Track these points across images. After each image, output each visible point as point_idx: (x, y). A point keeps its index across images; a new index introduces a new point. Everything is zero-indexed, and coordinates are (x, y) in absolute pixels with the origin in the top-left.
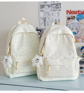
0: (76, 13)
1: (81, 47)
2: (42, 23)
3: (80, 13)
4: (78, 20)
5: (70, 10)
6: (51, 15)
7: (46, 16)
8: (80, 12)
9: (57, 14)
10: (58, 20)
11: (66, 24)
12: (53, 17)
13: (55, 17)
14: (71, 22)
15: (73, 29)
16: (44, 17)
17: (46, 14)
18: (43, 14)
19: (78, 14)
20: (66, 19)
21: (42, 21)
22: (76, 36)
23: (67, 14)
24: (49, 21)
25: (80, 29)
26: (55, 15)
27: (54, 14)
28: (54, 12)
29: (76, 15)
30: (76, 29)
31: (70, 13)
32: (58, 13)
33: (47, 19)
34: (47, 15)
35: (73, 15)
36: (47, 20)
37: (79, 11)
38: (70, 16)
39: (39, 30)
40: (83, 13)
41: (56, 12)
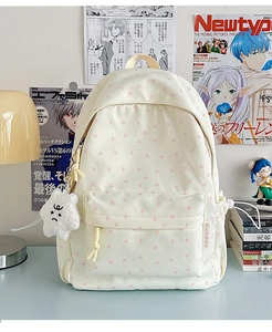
0: (231, 30)
1: (253, 163)
2: (94, 67)
4: (237, 55)
5: (209, 17)
6: (132, 30)
7: (111, 38)
8: (246, 25)
9: (155, 31)
10: (159, 56)
11: (190, 69)
12: (138, 40)
13: (150, 42)
14: (211, 62)
15: (218, 92)
16: (104, 39)
17: (111, 29)
18: (99, 28)
19: (238, 31)
20: (193, 49)
21: (94, 57)
22: (229, 118)
23: (196, 29)
24: (123, 56)
25: (244, 91)
26: (149, 32)
27: (145, 30)
28: (144, 20)
29: (229, 37)
30: (232, 91)
31: (207, 28)
32: (162, 27)
33: (115, 48)
34: (117, 31)
35: (220, 36)
36: (116, 55)
37: (242, 21)
38: (207, 38)
39: (82, 95)
40: (256, 29)
41: (154, 21)
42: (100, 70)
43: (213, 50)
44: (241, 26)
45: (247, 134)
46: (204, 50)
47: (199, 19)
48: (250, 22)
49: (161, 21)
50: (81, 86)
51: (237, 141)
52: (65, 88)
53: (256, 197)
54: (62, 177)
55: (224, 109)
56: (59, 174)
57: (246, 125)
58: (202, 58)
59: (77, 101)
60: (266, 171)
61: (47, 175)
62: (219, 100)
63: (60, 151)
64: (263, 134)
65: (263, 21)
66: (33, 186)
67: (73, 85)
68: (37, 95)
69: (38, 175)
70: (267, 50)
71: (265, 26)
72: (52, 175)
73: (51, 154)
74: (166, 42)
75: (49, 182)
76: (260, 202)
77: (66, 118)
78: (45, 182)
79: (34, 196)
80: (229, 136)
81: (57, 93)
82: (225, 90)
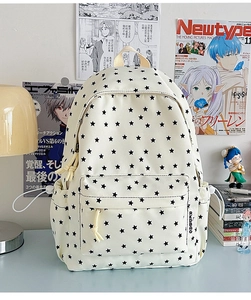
0: (208, 34)
1: (225, 152)
2: (85, 64)
3: (222, 34)
4: (214, 57)
5: (190, 22)
6: (121, 31)
7: (101, 38)
8: (221, 30)
9: (142, 33)
12: (127, 40)
14: (191, 62)
15: (196, 88)
16: (95, 39)
17: (101, 29)
18: (90, 28)
19: (215, 35)
20: (175, 50)
21: (86, 55)
22: (205, 112)
23: (178, 32)
24: (111, 54)
25: (218, 88)
26: (136, 33)
27: (132, 31)
28: (131, 23)
29: (207, 40)
30: (208, 88)
31: (188, 32)
32: (148, 30)
33: (105, 47)
34: (107, 32)
35: (199, 39)
36: (106, 54)
37: (218, 26)
38: (188, 40)
39: (73, 90)
40: (230, 34)
41: (141, 23)
42: (91, 67)
43: (193, 52)
44: (217, 31)
45: (220, 126)
46: (184, 51)
47: (181, 23)
48: (225, 27)
49: (147, 23)
50: (72, 82)
51: (212, 132)
52: (57, 84)
53: (228, 180)
54: (53, 166)
55: (200, 104)
56: (50, 163)
57: (219, 118)
58: (182, 58)
59: (68, 96)
60: (237, 158)
61: (39, 164)
62: (197, 96)
63: (52, 141)
64: (234, 126)
65: (236, 27)
66: (25, 174)
67: (65, 80)
68: (31, 88)
69: (30, 164)
70: (239, 52)
71: (238, 31)
72: (44, 164)
73: (43, 144)
74: (151, 43)
75: (41, 170)
76: (232, 186)
77: (57, 110)
78: (37, 171)
79: (26, 183)
80: (205, 127)
81: (49, 88)
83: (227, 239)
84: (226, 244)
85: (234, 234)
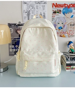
0: (62, 7)
2: (25, 17)
3: (66, 7)
4: (64, 14)
5: (56, 4)
6: (35, 8)
7: (30, 10)
8: (66, 6)
9: (42, 7)
10: (43, 14)
12: (37, 10)
13: (40, 11)
14: (57, 16)
15: (59, 24)
16: (28, 10)
17: (30, 7)
18: (26, 7)
19: (64, 7)
20: (52, 12)
21: (25, 15)
22: (62, 31)
23: (53, 7)
24: (33, 14)
25: (66, 23)
26: (40, 8)
27: (39, 7)
28: (39, 5)
29: (62, 9)
30: (62, 23)
31: (56, 7)
32: (44, 7)
33: (31, 12)
34: (31, 8)
35: (59, 9)
36: (31, 14)
37: (65, 5)
38: (56, 9)
39: (22, 25)
40: (69, 7)
41: (41, 5)
42: (27, 18)
43: (57, 12)
44: (65, 6)
46: (55, 12)
47: (53, 4)
48: (67, 5)
49: (43, 5)
50: (22, 23)
52: (17, 23)
53: (69, 51)
54: (17, 47)
55: (60, 28)
56: (16, 46)
57: (66, 32)
58: (54, 15)
61: (13, 46)
62: (59, 26)
63: (17, 40)
65: (71, 5)
66: (9, 49)
67: (20, 22)
68: (10, 25)
69: (11, 46)
70: (72, 12)
71: (71, 6)
72: (14, 46)
73: (14, 41)
74: (45, 10)
75: (14, 48)
76: (70, 53)
77: (18, 31)
79: (9, 52)
81: (15, 25)
82: (60, 23)
83: (67, 69)
84: (67, 70)
85: (70, 68)
